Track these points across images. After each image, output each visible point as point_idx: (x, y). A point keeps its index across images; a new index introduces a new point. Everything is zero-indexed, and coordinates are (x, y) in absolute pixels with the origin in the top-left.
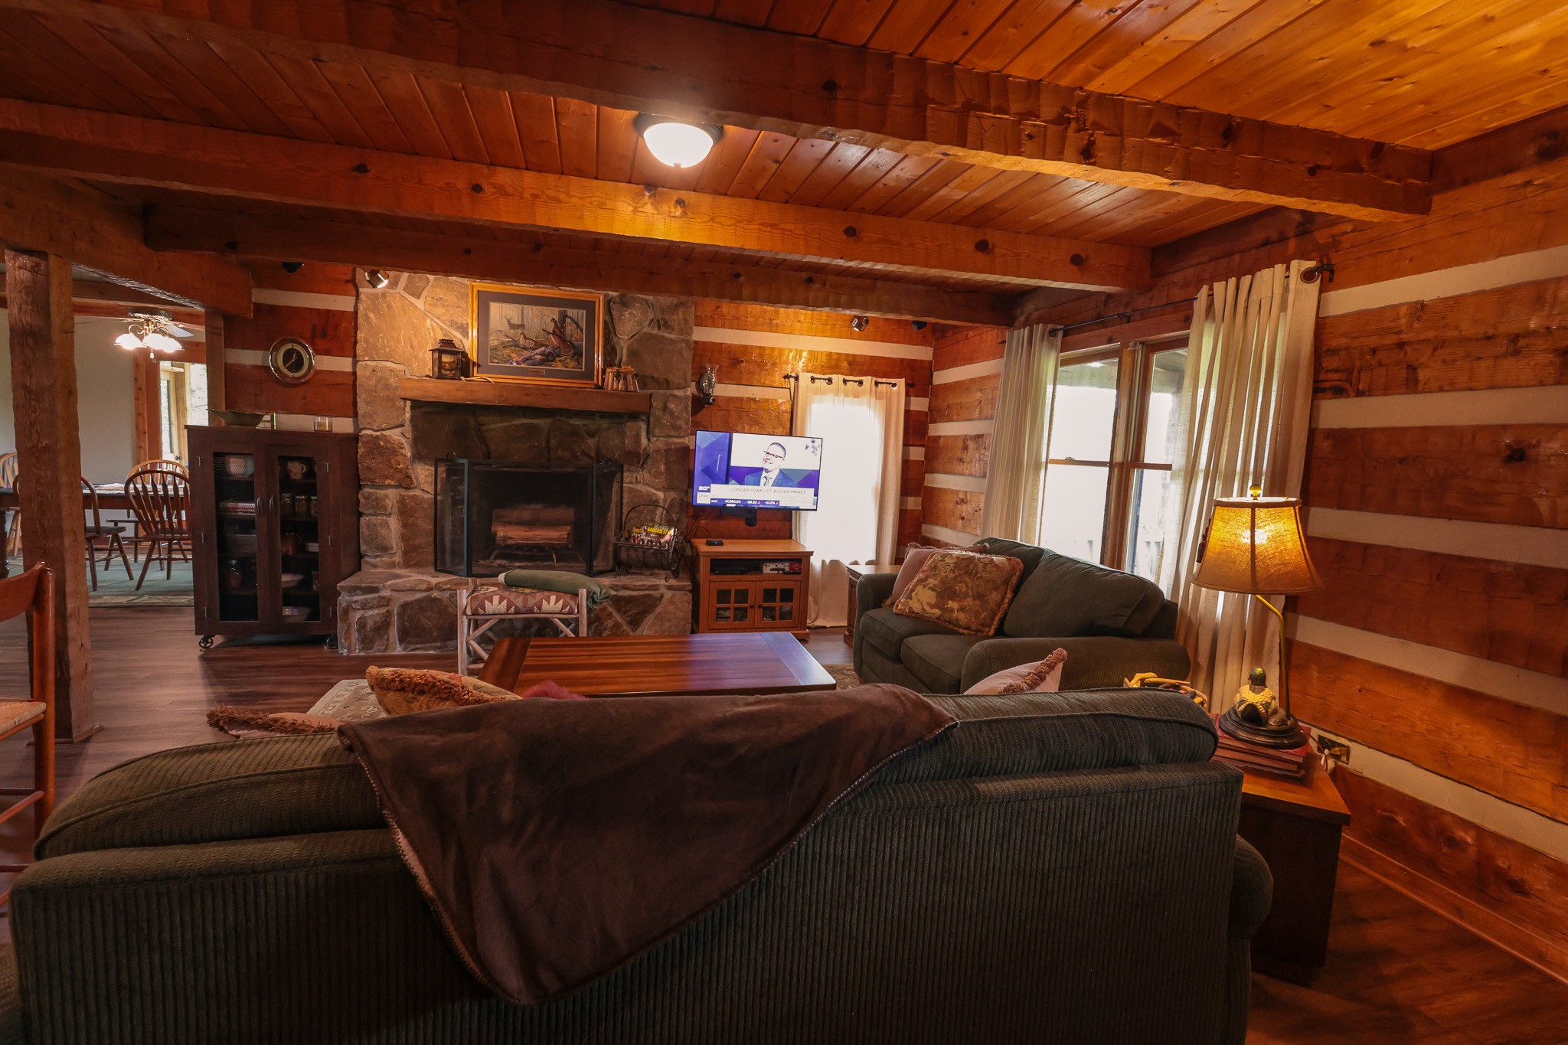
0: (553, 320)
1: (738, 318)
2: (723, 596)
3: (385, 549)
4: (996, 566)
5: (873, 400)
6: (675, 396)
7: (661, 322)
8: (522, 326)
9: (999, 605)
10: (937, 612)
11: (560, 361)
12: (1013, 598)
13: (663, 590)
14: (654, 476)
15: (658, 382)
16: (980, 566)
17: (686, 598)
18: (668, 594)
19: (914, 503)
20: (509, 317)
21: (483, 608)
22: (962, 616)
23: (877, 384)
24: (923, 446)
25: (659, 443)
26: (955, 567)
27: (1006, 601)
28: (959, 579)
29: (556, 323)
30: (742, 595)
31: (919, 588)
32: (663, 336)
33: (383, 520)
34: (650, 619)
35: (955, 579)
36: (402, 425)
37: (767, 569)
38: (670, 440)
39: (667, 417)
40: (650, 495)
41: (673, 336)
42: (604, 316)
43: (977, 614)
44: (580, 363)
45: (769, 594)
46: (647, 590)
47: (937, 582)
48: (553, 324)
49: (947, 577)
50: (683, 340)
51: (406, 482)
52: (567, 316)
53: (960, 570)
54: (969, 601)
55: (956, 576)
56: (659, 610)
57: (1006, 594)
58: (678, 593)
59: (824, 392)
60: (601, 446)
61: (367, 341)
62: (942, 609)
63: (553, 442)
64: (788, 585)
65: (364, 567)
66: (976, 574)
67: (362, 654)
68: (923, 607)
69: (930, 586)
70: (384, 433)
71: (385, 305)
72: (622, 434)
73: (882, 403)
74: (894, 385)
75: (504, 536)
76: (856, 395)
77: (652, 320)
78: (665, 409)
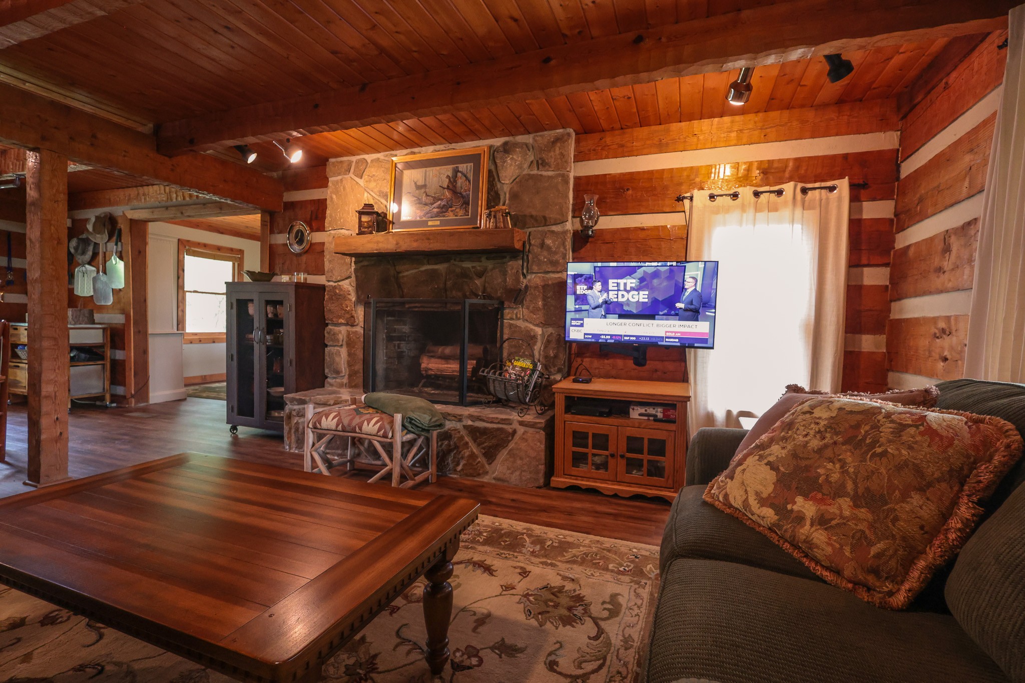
0: (448, 176)
1: (622, 146)
2: (580, 438)
3: (338, 372)
4: (931, 432)
5: (798, 211)
6: (553, 232)
7: (540, 162)
8: (425, 186)
9: (931, 531)
10: (769, 514)
11: (452, 211)
12: (981, 519)
13: (516, 426)
14: (531, 312)
15: (536, 220)
16: (887, 429)
17: (537, 436)
18: (521, 430)
19: (869, 343)
20: (415, 180)
21: (320, 423)
22: (819, 537)
23: (804, 191)
24: (886, 265)
25: (534, 279)
26: (827, 427)
27: (955, 523)
28: (828, 453)
29: (450, 180)
30: (602, 441)
31: (751, 460)
32: (541, 175)
33: (337, 350)
34: (503, 455)
35: (820, 451)
36: (349, 277)
37: (635, 413)
38: (548, 276)
39: (545, 253)
40: (528, 331)
41: (550, 173)
42: (488, 164)
43: (860, 541)
44: (467, 211)
45: (634, 444)
46: (498, 423)
47: (784, 452)
48: (447, 180)
49: (805, 445)
50: (559, 175)
51: (351, 322)
52: (458, 171)
53: (837, 434)
54: (845, 505)
55: (826, 446)
56: (511, 445)
57: (955, 503)
58: (531, 430)
59: (727, 210)
60: (487, 285)
61: (331, 216)
62: (781, 510)
63: (449, 284)
64: (659, 435)
65: (326, 385)
66: (875, 443)
67: (297, 451)
68: (746, 500)
69: (771, 459)
70: (340, 283)
71: (342, 188)
72: (504, 273)
73: (813, 215)
74: (832, 189)
75: (426, 368)
76: (772, 208)
77: (532, 162)
78: (542, 245)
